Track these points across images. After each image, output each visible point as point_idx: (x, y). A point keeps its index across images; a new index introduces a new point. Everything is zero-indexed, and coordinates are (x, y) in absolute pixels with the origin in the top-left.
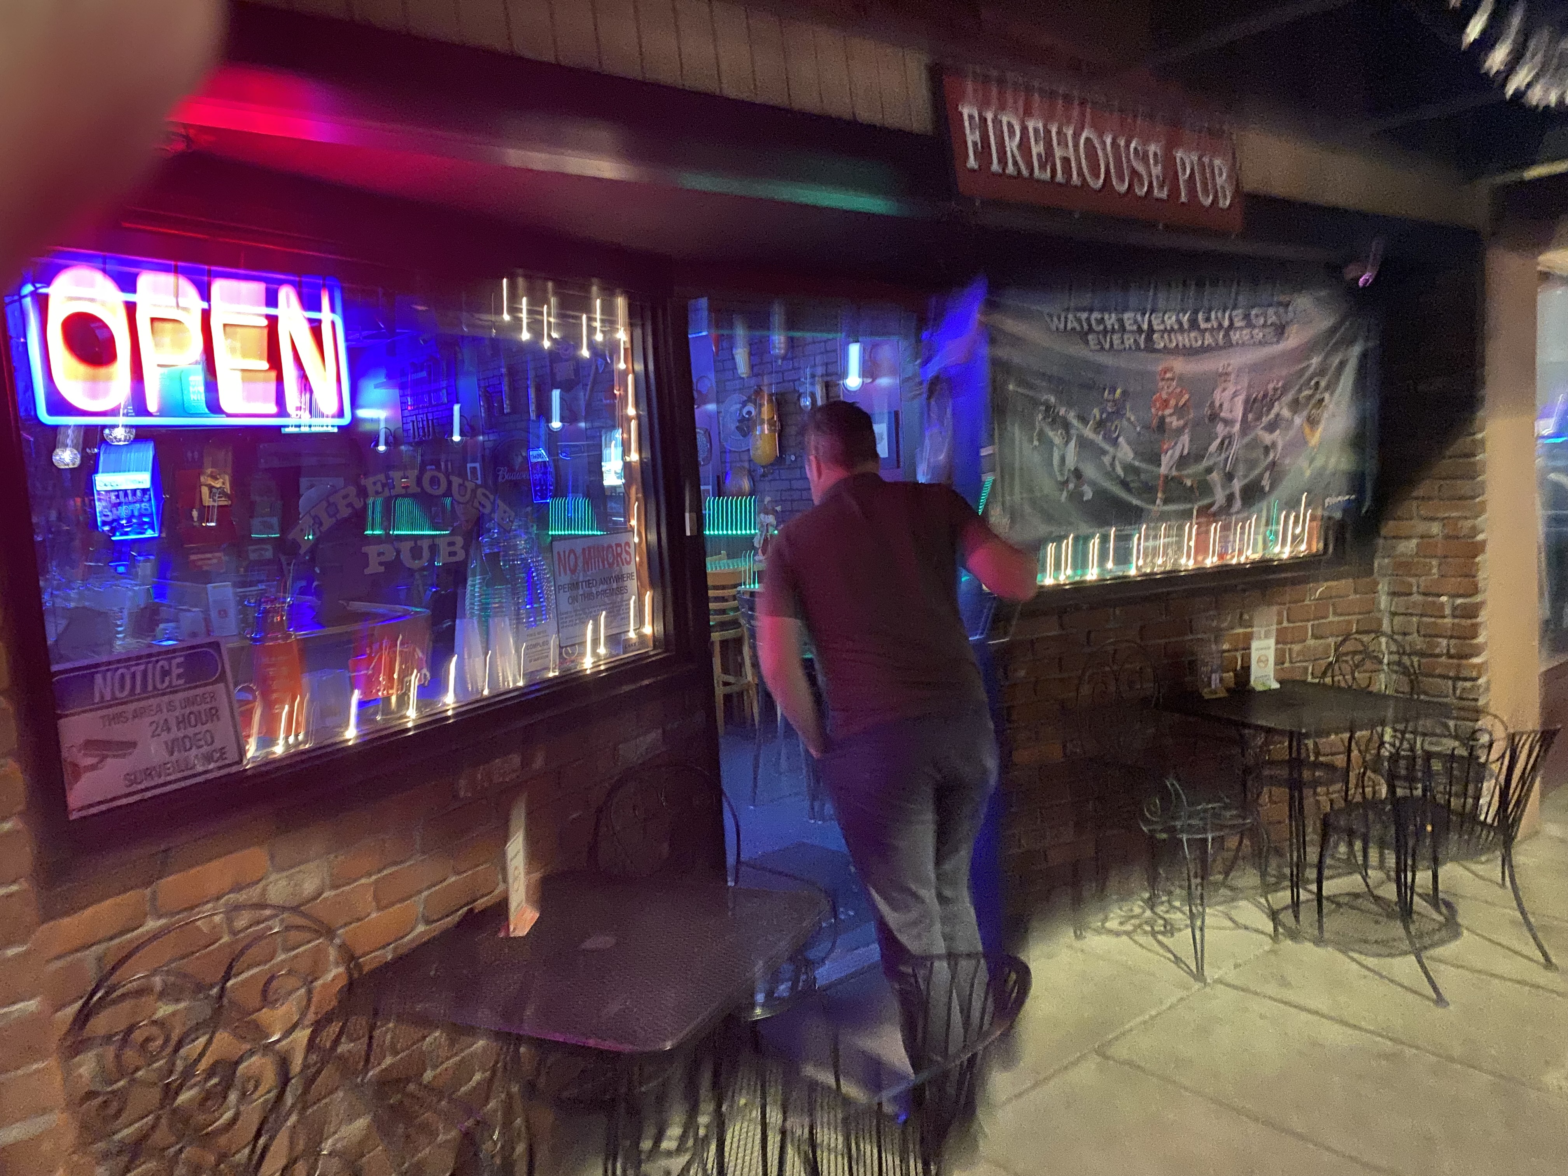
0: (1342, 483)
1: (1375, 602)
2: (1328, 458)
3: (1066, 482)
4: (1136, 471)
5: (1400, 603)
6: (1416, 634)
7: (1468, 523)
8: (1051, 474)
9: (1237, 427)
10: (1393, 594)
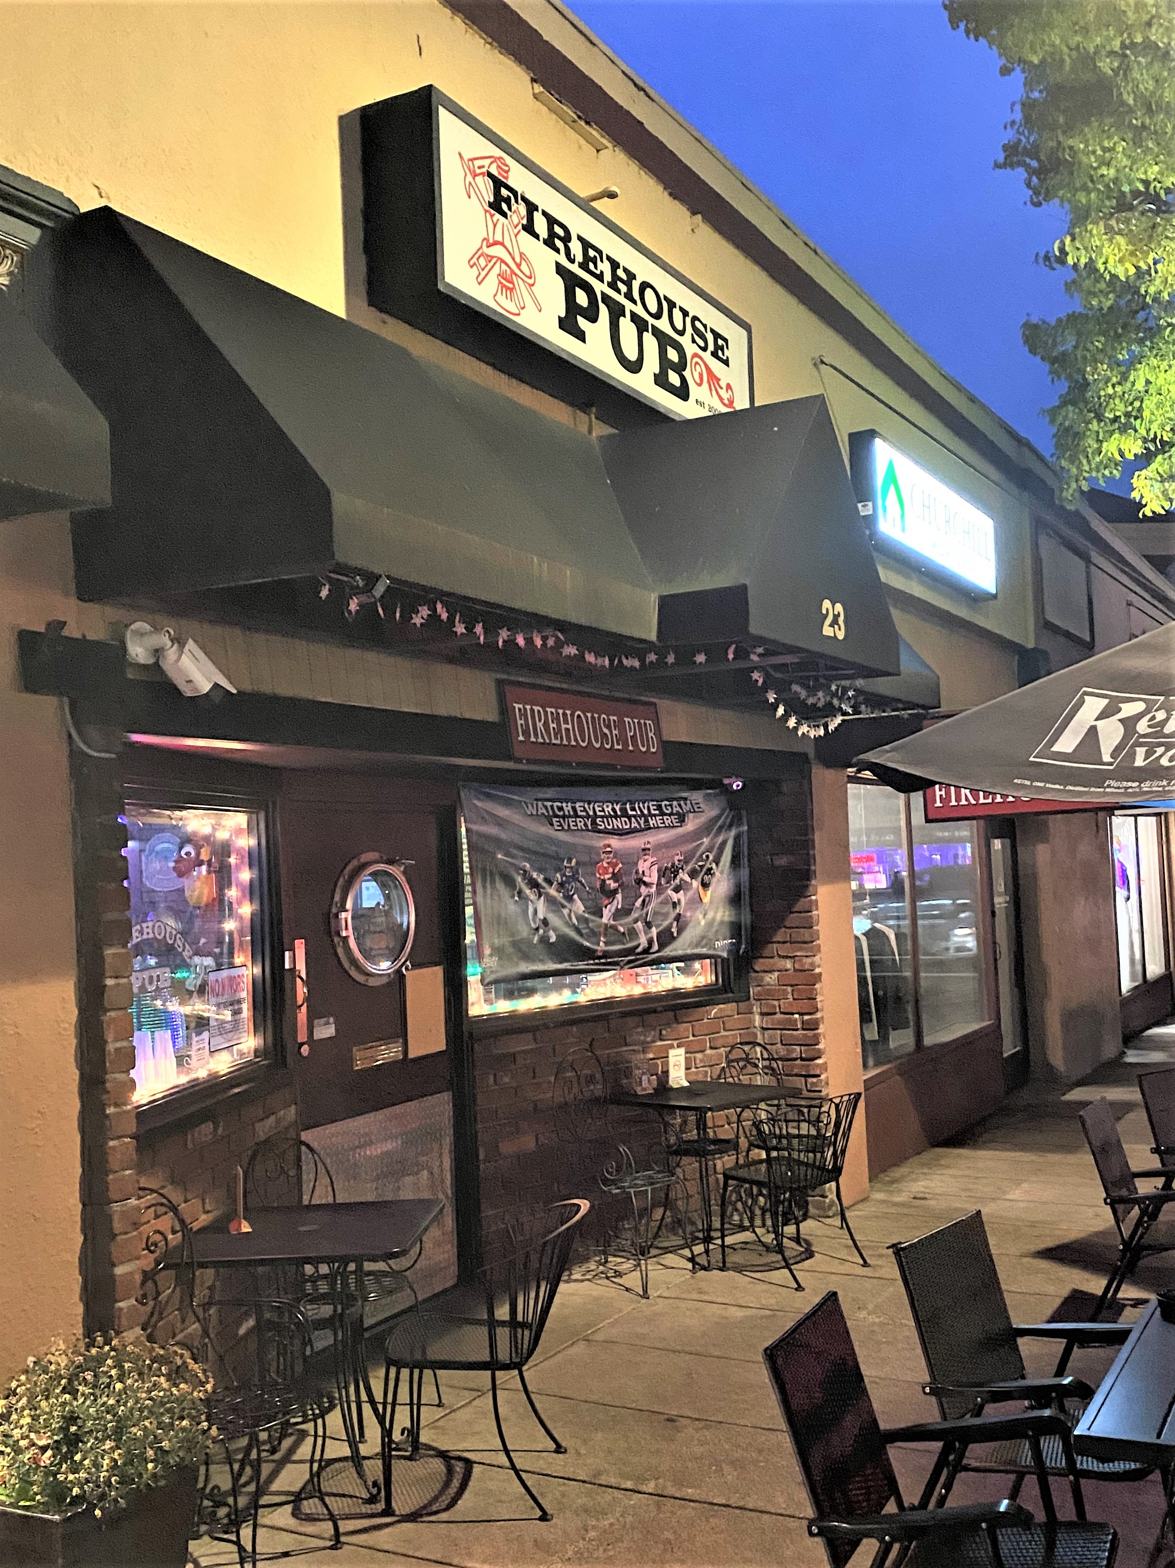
0: (726, 931)
1: (752, 1021)
2: (716, 913)
3: (537, 929)
4: (586, 921)
5: (767, 1022)
6: (779, 1045)
7: (809, 960)
8: (529, 924)
9: (653, 889)
10: (762, 1014)
